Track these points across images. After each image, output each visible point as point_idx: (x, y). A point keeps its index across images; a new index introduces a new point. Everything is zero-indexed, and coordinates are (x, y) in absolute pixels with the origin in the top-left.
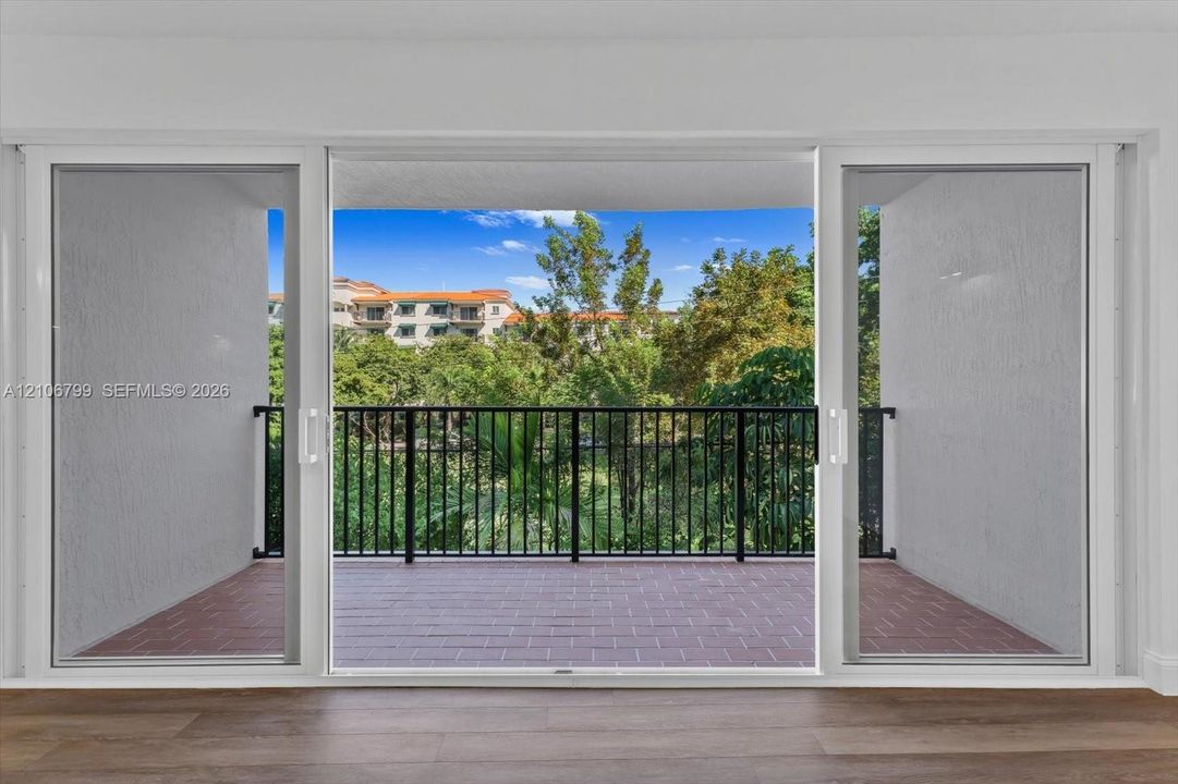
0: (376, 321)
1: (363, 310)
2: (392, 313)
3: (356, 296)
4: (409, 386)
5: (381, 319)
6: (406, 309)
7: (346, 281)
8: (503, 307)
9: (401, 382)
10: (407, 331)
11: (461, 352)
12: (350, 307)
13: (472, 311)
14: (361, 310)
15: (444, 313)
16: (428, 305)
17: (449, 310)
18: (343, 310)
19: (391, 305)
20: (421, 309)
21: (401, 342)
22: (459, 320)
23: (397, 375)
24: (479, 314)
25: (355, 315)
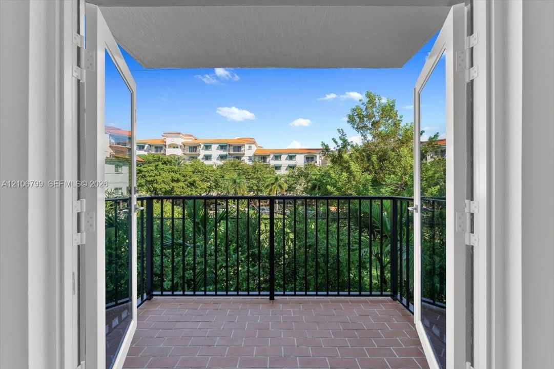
0: (193, 153)
1: (187, 147)
2: (201, 149)
3: (184, 141)
4: (214, 184)
5: (196, 151)
6: (207, 147)
7: (179, 134)
8: (253, 146)
9: (211, 182)
10: (207, 157)
11: (236, 168)
12: (181, 146)
13: (239, 148)
14: (186, 147)
15: (225, 149)
16: (218, 145)
17: (228, 148)
18: (177, 147)
19: (200, 145)
20: (214, 147)
21: (207, 163)
22: (232, 152)
23: (209, 178)
24: (242, 149)
25: (183, 150)
